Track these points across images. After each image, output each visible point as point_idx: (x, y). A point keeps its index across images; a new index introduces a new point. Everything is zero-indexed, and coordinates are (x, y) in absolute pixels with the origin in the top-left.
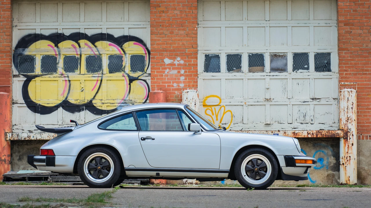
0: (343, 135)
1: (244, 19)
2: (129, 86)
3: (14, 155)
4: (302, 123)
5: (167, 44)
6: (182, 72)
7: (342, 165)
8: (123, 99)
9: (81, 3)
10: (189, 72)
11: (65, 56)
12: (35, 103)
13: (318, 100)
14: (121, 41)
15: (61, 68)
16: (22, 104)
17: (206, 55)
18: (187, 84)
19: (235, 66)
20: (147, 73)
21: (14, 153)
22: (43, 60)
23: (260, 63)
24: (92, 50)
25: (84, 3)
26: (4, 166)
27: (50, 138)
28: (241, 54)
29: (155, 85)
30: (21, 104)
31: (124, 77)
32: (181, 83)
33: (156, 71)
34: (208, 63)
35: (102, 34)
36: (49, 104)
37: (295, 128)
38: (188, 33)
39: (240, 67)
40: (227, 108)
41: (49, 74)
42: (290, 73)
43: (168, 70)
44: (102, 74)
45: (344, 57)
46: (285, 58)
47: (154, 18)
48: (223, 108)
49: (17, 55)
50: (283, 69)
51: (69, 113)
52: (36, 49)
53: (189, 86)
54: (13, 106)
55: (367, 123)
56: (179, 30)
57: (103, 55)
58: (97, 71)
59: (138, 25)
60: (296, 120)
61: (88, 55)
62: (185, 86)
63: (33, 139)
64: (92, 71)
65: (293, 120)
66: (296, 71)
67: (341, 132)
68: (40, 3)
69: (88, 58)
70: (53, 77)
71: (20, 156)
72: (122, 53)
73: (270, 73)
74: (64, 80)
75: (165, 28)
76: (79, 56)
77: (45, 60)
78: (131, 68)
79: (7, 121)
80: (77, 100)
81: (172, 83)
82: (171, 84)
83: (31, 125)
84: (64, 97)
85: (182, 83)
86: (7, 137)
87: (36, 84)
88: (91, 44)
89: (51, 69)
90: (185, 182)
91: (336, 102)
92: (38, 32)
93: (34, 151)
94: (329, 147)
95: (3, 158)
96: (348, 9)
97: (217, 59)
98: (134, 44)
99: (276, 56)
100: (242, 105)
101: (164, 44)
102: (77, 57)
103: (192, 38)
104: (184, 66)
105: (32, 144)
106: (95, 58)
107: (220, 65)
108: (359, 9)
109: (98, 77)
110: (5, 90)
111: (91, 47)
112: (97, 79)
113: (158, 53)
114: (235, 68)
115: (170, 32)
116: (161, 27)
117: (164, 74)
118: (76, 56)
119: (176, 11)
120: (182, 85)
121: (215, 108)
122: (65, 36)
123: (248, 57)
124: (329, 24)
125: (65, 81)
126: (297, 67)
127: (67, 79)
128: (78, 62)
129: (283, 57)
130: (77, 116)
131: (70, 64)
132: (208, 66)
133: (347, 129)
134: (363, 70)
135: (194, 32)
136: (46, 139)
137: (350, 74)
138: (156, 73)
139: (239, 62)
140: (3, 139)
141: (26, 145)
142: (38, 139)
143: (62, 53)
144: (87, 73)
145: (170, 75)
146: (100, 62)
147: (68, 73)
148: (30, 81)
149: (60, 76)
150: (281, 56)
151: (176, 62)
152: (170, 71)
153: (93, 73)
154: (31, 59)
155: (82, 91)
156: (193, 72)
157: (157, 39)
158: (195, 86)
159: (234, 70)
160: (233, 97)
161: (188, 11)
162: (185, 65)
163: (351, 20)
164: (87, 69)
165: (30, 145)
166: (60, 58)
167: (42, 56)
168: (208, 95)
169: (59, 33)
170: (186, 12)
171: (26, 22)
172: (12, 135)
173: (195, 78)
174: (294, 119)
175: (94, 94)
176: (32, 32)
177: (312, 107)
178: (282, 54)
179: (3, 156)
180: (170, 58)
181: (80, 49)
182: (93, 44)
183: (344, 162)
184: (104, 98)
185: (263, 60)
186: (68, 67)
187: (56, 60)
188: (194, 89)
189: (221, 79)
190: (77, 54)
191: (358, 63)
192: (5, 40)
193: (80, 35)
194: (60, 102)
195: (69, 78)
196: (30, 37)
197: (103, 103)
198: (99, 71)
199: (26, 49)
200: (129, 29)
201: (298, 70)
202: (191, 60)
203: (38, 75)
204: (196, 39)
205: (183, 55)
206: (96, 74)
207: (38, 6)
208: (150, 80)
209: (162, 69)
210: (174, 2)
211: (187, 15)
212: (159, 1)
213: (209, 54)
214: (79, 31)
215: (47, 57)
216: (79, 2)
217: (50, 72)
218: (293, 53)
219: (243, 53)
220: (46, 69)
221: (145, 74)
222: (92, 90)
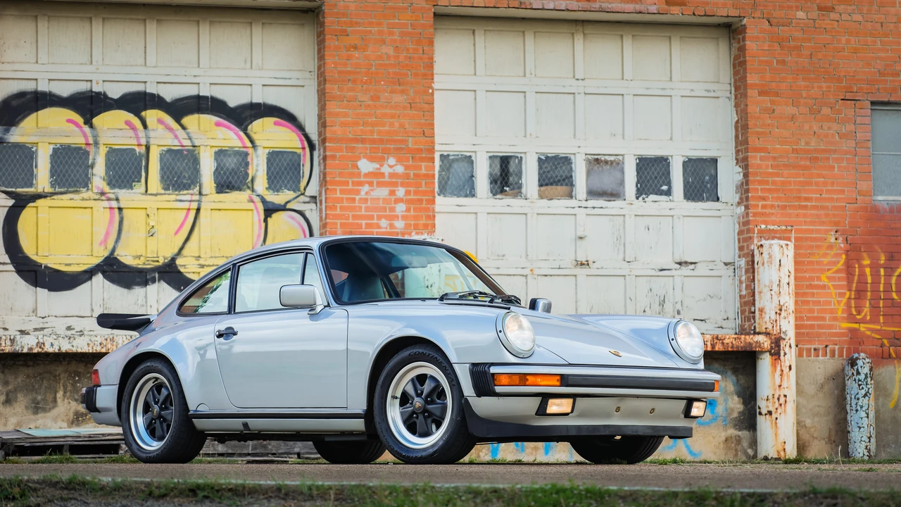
0: (769, 347)
1: (527, 75)
2: (263, 225)
5: (365, 124)
6: (401, 192)
7: (766, 414)
9: (147, 21)
10: (416, 193)
11: (110, 148)
12: (35, 262)
13: (692, 267)
14: (243, 116)
15: (101, 177)
16: (4, 264)
17: (443, 156)
18: (412, 223)
20: (306, 194)
22: (54, 157)
23: (562, 176)
24: (176, 137)
25: (155, 21)
27: (95, 348)
28: (522, 155)
29: (336, 223)
31: (252, 204)
32: (398, 220)
33: (338, 188)
34: (446, 174)
35: (198, 97)
36: (70, 265)
38: (413, 100)
39: (520, 187)
41: (71, 192)
42: (631, 204)
43: (366, 188)
44: (200, 194)
45: (759, 166)
46: (619, 167)
47: (333, 63)
50: (613, 194)
51: (118, 287)
52: (38, 130)
53: (416, 227)
55: (809, 319)
56: (392, 92)
57: (202, 149)
58: (187, 187)
59: (286, 79)
60: (644, 311)
61: (165, 148)
62: (407, 226)
63: (51, 350)
64: (173, 186)
65: (638, 311)
66: (643, 199)
67: (765, 339)
68: (49, 17)
69: (165, 155)
70: (81, 198)
71: (7, 395)
72: (249, 144)
73: (587, 200)
74: (108, 206)
75: (360, 86)
76: (143, 150)
77: (59, 157)
78: (269, 183)
80: (139, 257)
81: (375, 219)
82: (375, 221)
83: (24, 318)
84: (106, 248)
85: (400, 218)
87: (39, 215)
88: (173, 121)
89: (73, 180)
91: (730, 272)
92: (43, 87)
93: (44, 381)
94: (729, 373)
96: (766, 58)
97: (466, 165)
98: (276, 124)
99: (598, 163)
100: (525, 274)
101: (357, 124)
102: (139, 153)
103: (422, 113)
104: (404, 180)
105: (38, 364)
106: (182, 155)
107: (473, 181)
108: (790, 58)
109: (191, 201)
111: (172, 129)
112: (188, 207)
113: (344, 145)
114: (507, 189)
115: (372, 97)
116: (350, 85)
117: (357, 197)
118: (134, 150)
119: (383, 46)
120: (400, 224)
122: (108, 100)
123: (537, 163)
124: (714, 91)
125: (108, 210)
126: (644, 189)
127: (114, 204)
128: (140, 164)
129: (614, 164)
130: (138, 296)
131: (120, 168)
132: (446, 183)
133: (779, 331)
134: (799, 199)
135: (425, 97)
136: (84, 351)
137: (772, 206)
138: (338, 195)
141: (23, 365)
142: (63, 350)
143: (102, 140)
144: (163, 192)
145: (371, 199)
146: (194, 164)
147: (116, 190)
148: (24, 207)
149: (97, 197)
150: (609, 163)
151: (386, 170)
152: (372, 190)
153: (177, 193)
154: (26, 154)
155: (152, 235)
156: (424, 193)
157: (342, 112)
158: (430, 228)
159: (506, 191)
160: (504, 256)
161: (414, 49)
162: (407, 176)
163: (774, 84)
164: (162, 181)
165: (33, 366)
166: (98, 153)
167: (52, 147)
169: (95, 93)
170: (408, 49)
171: (13, 62)
173: (429, 208)
174: (640, 309)
175: (180, 244)
176: (29, 86)
177: (678, 281)
178: (612, 158)
180: (371, 159)
181: (147, 131)
182: (178, 120)
183: (770, 409)
184: (206, 253)
185: (571, 170)
186: (114, 177)
187: (88, 158)
188: (428, 234)
189: (476, 213)
190: (139, 145)
191: (790, 182)
193: (145, 98)
194: (96, 261)
195: (118, 202)
196: (23, 99)
197: (202, 266)
198: (192, 187)
199: (13, 128)
200: (265, 87)
201: (648, 195)
202: (421, 166)
203: (44, 194)
204: (432, 116)
205: (401, 152)
206: (185, 195)
207: (43, 24)
208: (314, 212)
209: (353, 185)
210: (379, 24)
211: (410, 58)
212: (345, 21)
213: (449, 153)
214: (143, 89)
215: (64, 149)
216: (143, 17)
217: (72, 188)
218: (636, 157)
219: (525, 153)
220: (61, 180)
221: (302, 196)
222: (176, 233)
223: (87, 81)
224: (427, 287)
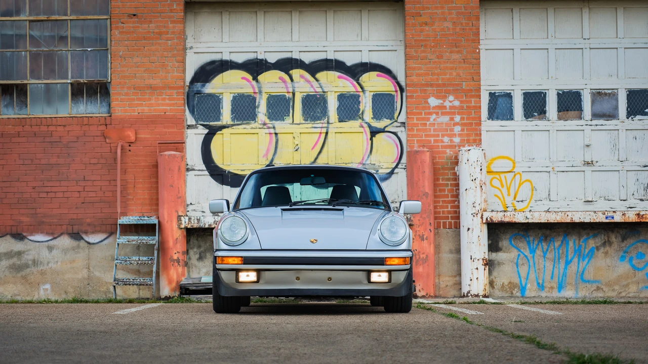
1: (550, 37)
2: (370, 142)
3: (191, 252)
4: (642, 200)
5: (433, 74)
6: (457, 118)
8: (360, 163)
9: (293, 12)
10: (468, 119)
11: (269, 94)
12: (222, 169)
14: (356, 71)
15: (263, 114)
16: (202, 170)
17: (490, 93)
18: (466, 138)
19: (536, 110)
20: (398, 121)
21: (191, 248)
22: (234, 102)
23: (574, 105)
24: (312, 86)
25: (298, 12)
26: (177, 270)
28: (546, 91)
29: (414, 140)
30: (199, 170)
31: (362, 128)
33: (415, 117)
34: (493, 105)
35: (326, 60)
36: (244, 170)
37: (631, 208)
38: (466, 57)
39: (545, 112)
40: (525, 177)
41: (244, 124)
42: (623, 121)
43: (434, 116)
44: (328, 123)
46: (615, 98)
47: (411, 34)
48: (518, 177)
49: (193, 94)
50: (611, 115)
52: (223, 85)
53: (468, 141)
54: (188, 173)
56: (451, 52)
57: (329, 93)
58: (319, 119)
59: (384, 46)
60: (633, 194)
61: (305, 94)
62: (462, 141)
64: (311, 118)
65: (628, 195)
66: (632, 118)
68: (230, 12)
69: (305, 98)
70: (251, 127)
71: (200, 254)
72: (360, 89)
73: (591, 120)
74: (268, 132)
75: (429, 49)
76: (291, 95)
77: (237, 102)
78: (373, 114)
79: (180, 197)
82: (440, 138)
84: (267, 159)
85: (457, 136)
86: (181, 224)
87: (224, 139)
88: (310, 76)
89: (246, 116)
90: (465, 294)
92: (226, 57)
95: (175, 257)
97: (508, 99)
98: (378, 76)
99: (600, 95)
100: (548, 171)
101: (428, 74)
102: (289, 97)
103: (472, 66)
104: (460, 110)
106: (317, 98)
107: (512, 109)
109: (322, 128)
110: (177, 148)
111: (310, 81)
112: (320, 132)
113: (419, 89)
114: (536, 114)
115: (437, 56)
116: (423, 49)
117: (428, 123)
118: (285, 96)
119: (445, 22)
120: (457, 140)
121: (505, 177)
122: (268, 64)
123: (557, 96)
125: (269, 135)
126: (633, 112)
127: (272, 131)
128: (289, 105)
129: (611, 95)
131: (276, 107)
132: (494, 111)
135: (474, 55)
138: (415, 121)
139: (543, 105)
140: (175, 226)
143: (264, 90)
144: (304, 122)
145: (437, 123)
146: (324, 104)
147: (274, 122)
148: (214, 134)
149: (261, 126)
150: (608, 95)
151: (447, 104)
152: (438, 118)
153: (313, 122)
154: (215, 101)
155: (297, 150)
156: (473, 119)
157: (417, 67)
158: (478, 142)
159: (535, 116)
160: (533, 159)
161: (466, 23)
162: (462, 108)
164: (303, 116)
166: (262, 99)
167: (232, 95)
168: (494, 156)
169: (260, 59)
170: (462, 24)
171: (207, 42)
172: (190, 219)
173: (477, 128)
174: (630, 193)
175: (316, 156)
176: (217, 57)
178: (610, 91)
179: (175, 253)
180: (438, 97)
181: (293, 83)
182: (313, 75)
185: (580, 101)
186: (273, 113)
187: (255, 102)
188: (476, 146)
189: (514, 131)
190: (288, 92)
192: (175, 69)
193: (292, 61)
194: (261, 167)
195: (275, 130)
196: (214, 65)
198: (323, 118)
199: (207, 84)
200: (370, 52)
201: (635, 116)
202: (471, 101)
203: (227, 126)
204: (479, 67)
205: (458, 92)
206: (318, 124)
207: (226, 17)
208: (404, 133)
209: (425, 115)
210: (442, 8)
211: (463, 29)
212: (419, 7)
213: (495, 91)
214: (291, 56)
215: (240, 96)
216: (290, 10)
217: (246, 121)
218: (627, 90)
219: (548, 90)
220: (239, 116)
221: (395, 123)
222: (312, 149)
223: (254, 52)
224: (472, 180)
